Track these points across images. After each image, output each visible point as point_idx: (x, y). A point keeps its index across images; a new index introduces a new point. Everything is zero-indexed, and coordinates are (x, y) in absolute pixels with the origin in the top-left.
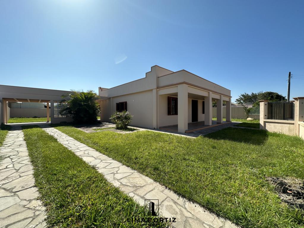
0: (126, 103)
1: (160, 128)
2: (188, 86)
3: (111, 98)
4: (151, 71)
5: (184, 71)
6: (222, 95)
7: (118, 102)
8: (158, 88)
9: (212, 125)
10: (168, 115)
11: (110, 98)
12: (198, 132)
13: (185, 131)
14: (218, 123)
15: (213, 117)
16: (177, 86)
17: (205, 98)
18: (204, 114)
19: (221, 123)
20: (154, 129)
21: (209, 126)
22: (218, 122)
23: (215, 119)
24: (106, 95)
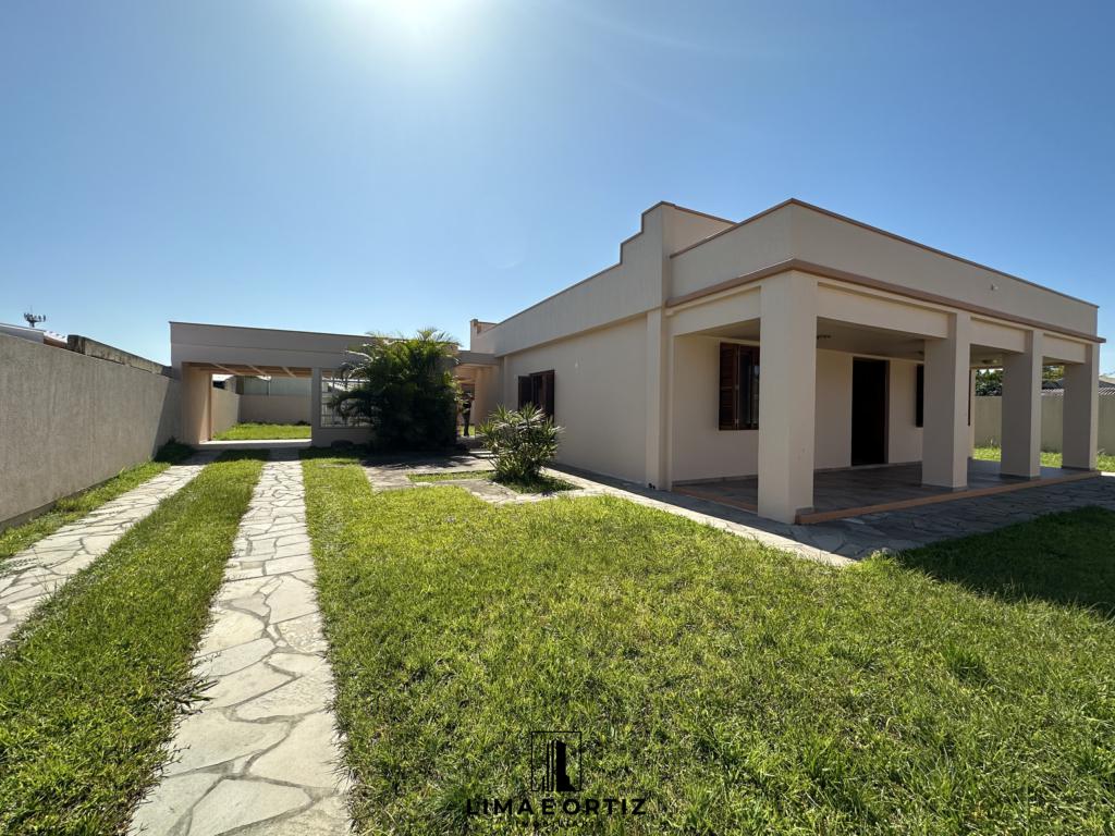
0: (551, 375)
1: (677, 485)
2: (820, 284)
3: (506, 359)
4: (642, 232)
5: (796, 206)
6: (1038, 333)
7: (526, 374)
8: (669, 303)
9: (970, 487)
10: (720, 429)
11: (501, 358)
12: (876, 527)
13: (794, 514)
14: (1007, 478)
15: (981, 445)
16: (760, 287)
17: (926, 351)
18: (919, 429)
19: (1027, 479)
20: (649, 491)
21: (950, 490)
22: (1012, 473)
23: (991, 455)
24: (490, 349)
